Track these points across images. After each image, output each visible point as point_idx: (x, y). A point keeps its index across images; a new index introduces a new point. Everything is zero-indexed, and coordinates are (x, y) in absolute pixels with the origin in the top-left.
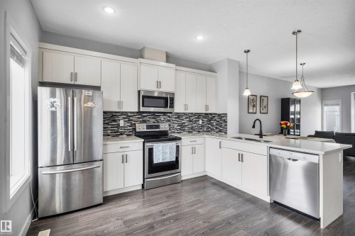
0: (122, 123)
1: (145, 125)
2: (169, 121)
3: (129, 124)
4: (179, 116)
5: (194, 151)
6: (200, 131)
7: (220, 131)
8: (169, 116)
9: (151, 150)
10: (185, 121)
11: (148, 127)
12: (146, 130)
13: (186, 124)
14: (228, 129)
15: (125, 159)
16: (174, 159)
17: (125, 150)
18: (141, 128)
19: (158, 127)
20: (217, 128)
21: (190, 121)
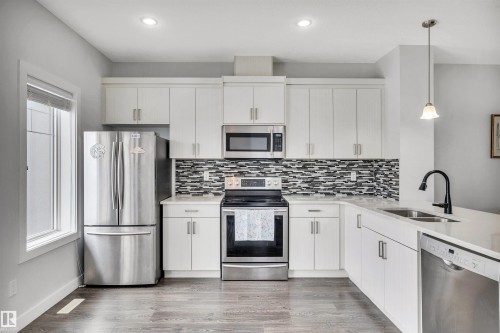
0: (206, 176)
1: (240, 179)
2: (286, 173)
3: (218, 178)
4: (305, 165)
5: (315, 228)
6: (351, 192)
7: (389, 195)
8: (286, 166)
9: (231, 220)
10: (320, 175)
11: (244, 183)
12: (240, 187)
13: (321, 179)
14: (400, 192)
15: (192, 229)
16: (271, 238)
17: (193, 214)
18: (234, 183)
19: (262, 183)
20: (385, 189)
21: (329, 174)
